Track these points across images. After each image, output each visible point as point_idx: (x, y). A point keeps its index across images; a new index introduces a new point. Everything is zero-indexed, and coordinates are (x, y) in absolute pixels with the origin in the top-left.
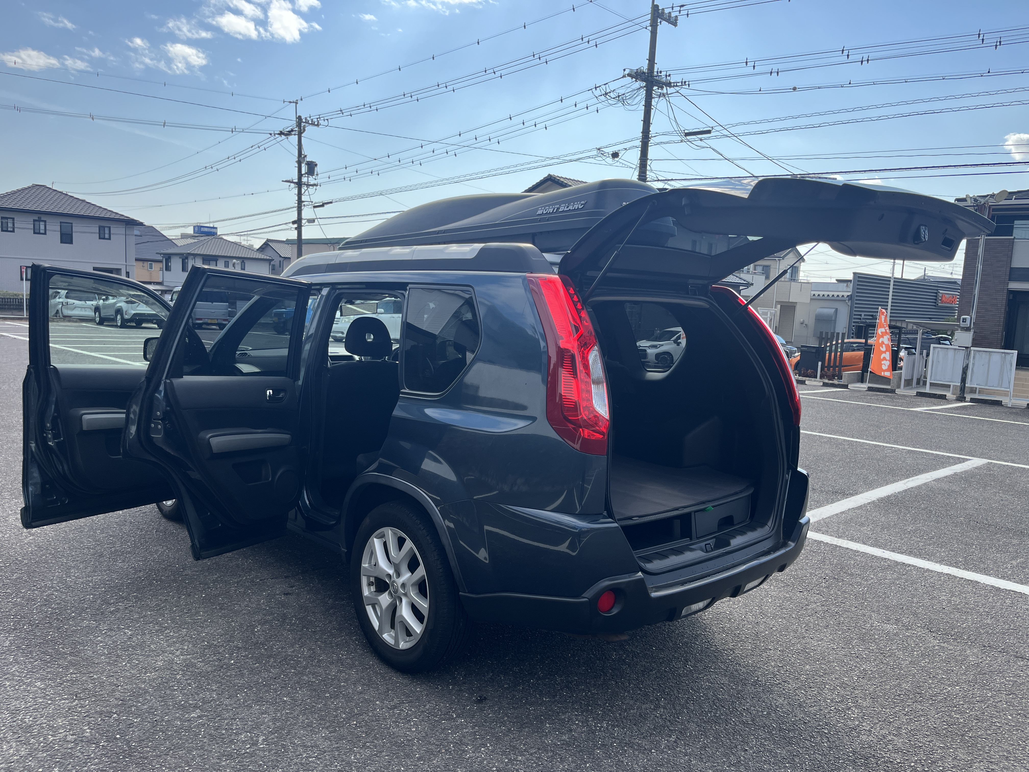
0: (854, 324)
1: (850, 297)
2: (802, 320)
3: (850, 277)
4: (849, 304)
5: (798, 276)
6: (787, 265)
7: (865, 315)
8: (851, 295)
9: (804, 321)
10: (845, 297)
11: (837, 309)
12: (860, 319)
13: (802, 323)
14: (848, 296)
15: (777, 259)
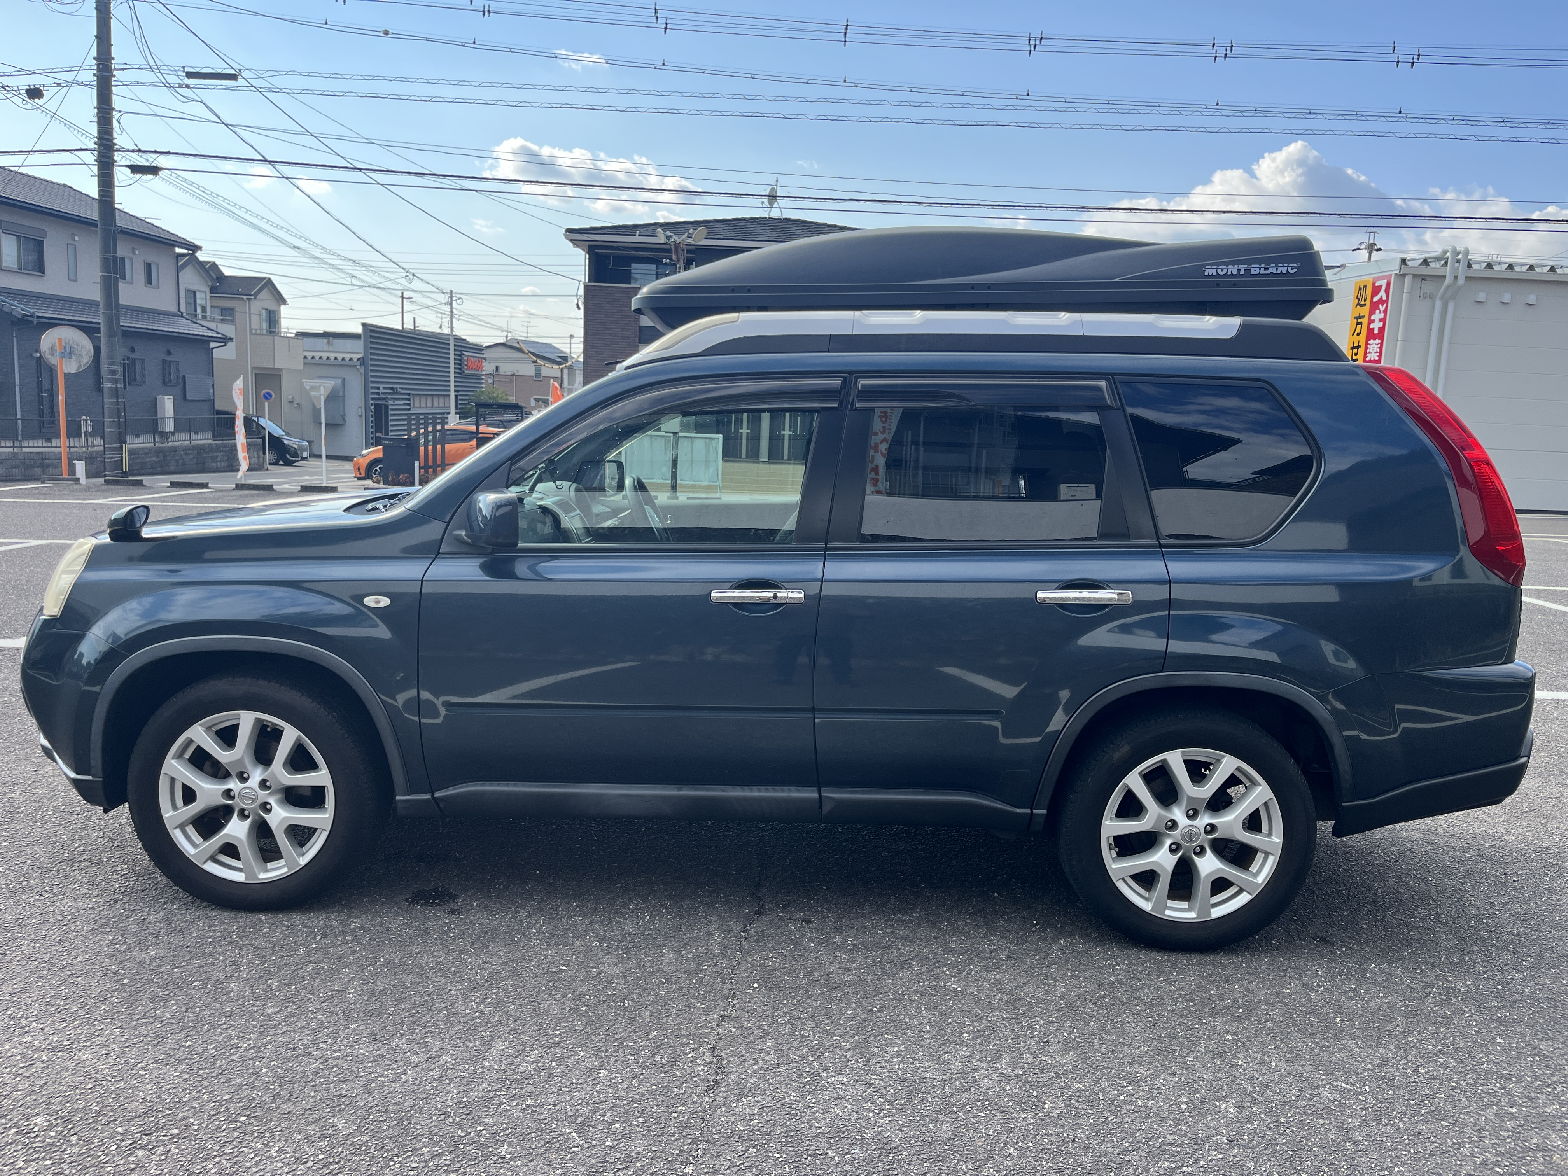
0: (372, 402)
1: (362, 361)
2: (290, 397)
3: (359, 330)
4: (362, 371)
5: (279, 327)
6: (260, 309)
7: (384, 388)
8: (363, 358)
9: (293, 398)
10: (355, 360)
11: (344, 379)
12: (378, 394)
13: (291, 402)
14: (359, 359)
15: (245, 297)
